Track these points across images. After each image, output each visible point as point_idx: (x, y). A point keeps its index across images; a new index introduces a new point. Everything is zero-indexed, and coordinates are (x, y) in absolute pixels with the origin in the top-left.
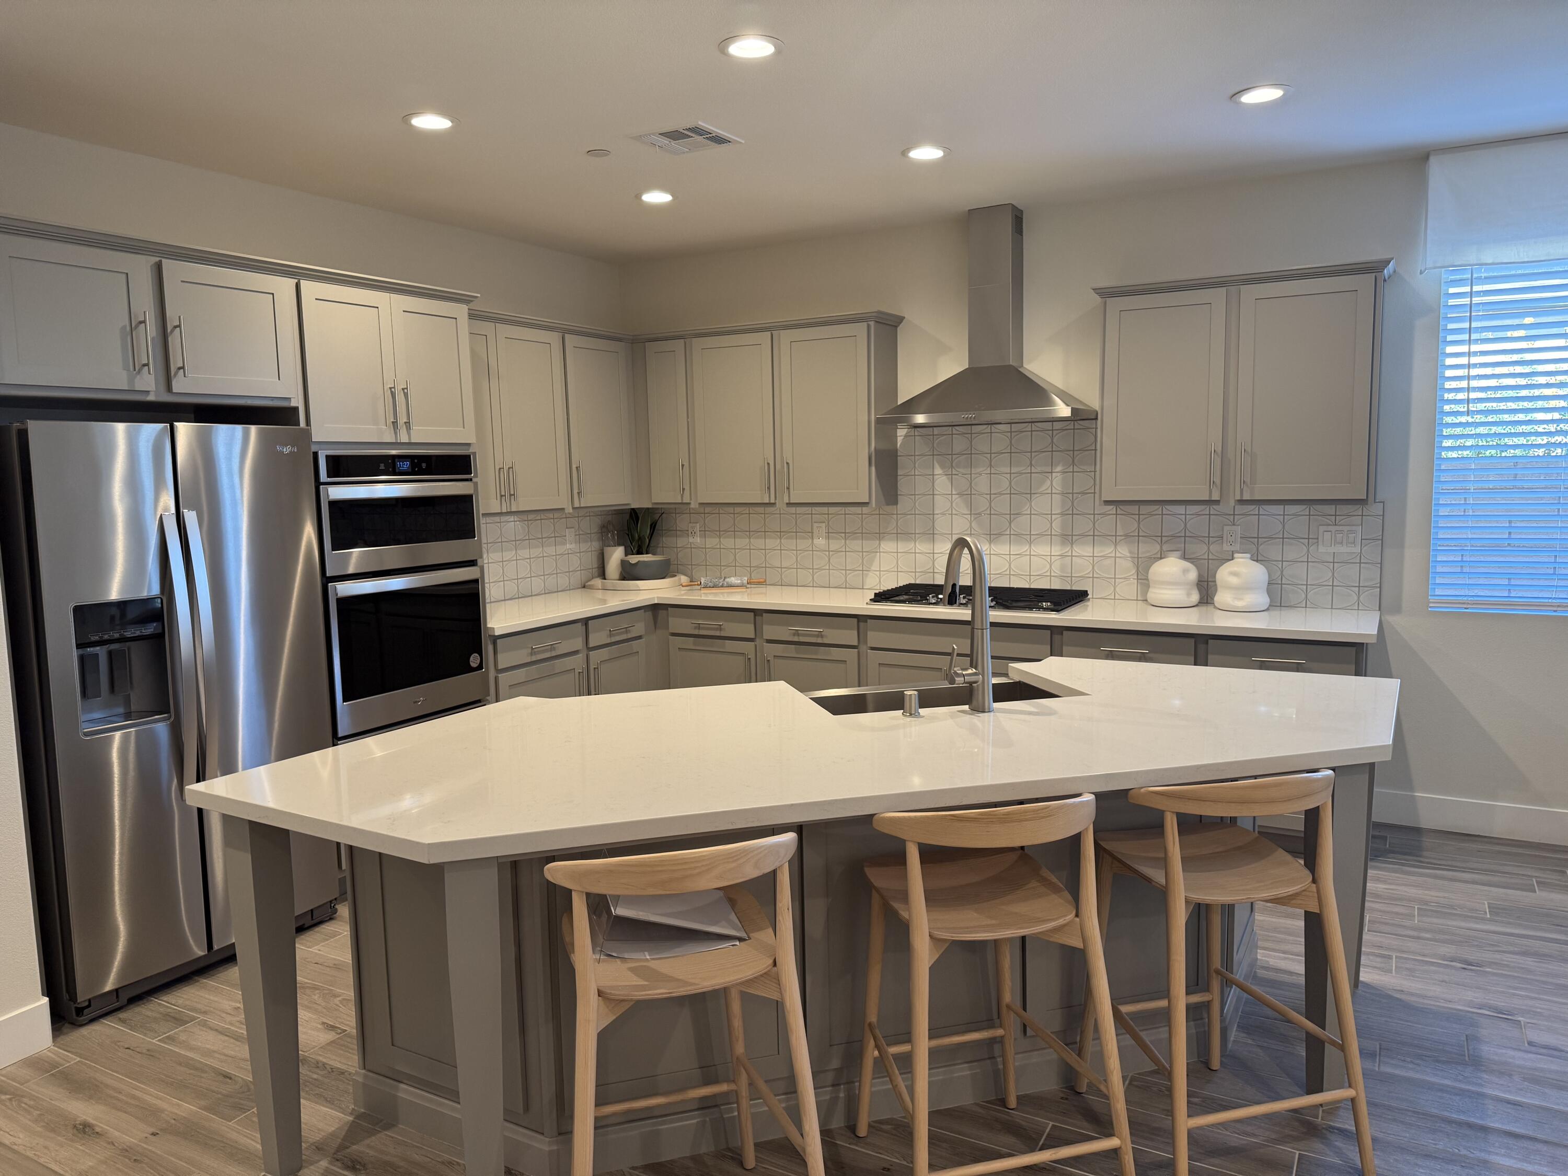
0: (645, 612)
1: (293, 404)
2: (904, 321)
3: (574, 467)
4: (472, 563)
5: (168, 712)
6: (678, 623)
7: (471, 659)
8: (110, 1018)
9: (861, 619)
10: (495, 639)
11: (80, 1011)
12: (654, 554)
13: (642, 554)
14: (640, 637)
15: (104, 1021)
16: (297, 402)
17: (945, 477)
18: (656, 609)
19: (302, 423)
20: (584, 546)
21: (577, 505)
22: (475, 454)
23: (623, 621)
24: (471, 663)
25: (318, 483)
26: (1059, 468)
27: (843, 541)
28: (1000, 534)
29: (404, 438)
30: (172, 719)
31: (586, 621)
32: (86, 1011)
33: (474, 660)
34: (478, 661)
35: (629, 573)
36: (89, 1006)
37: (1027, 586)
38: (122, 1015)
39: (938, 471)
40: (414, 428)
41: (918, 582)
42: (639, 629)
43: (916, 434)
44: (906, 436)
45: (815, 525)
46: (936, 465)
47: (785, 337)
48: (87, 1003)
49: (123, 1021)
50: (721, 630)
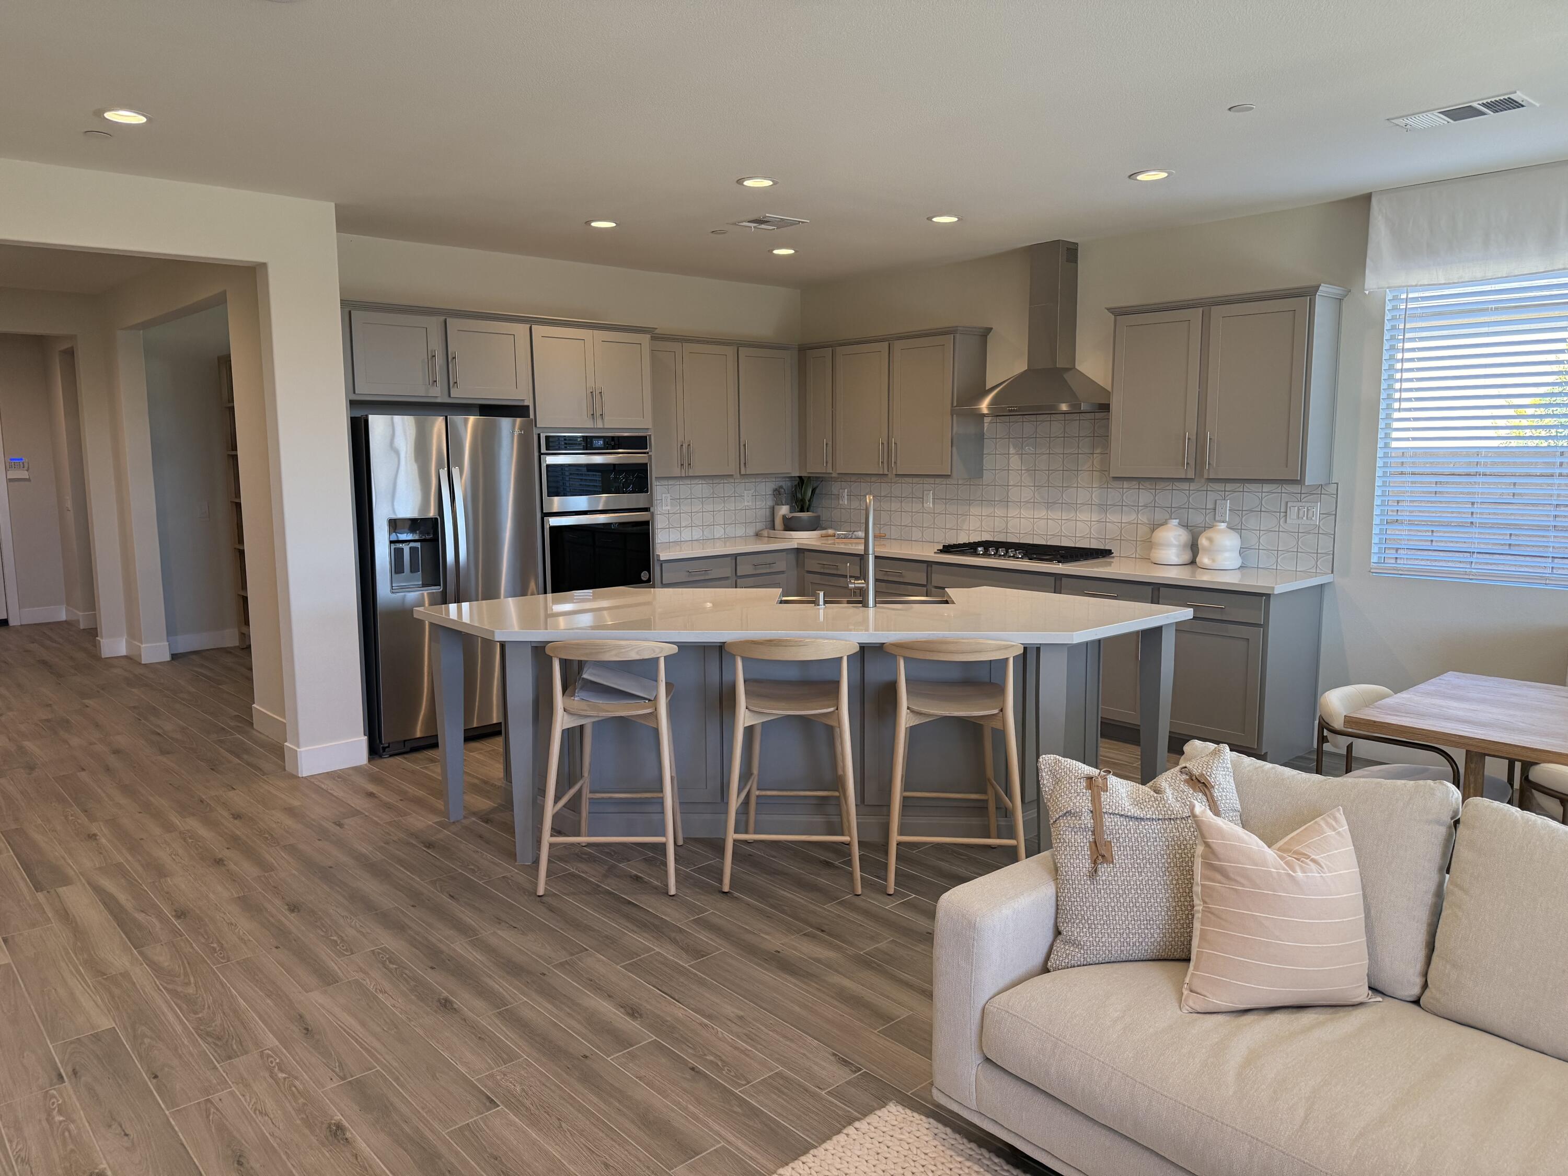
0: (787, 554)
1: (526, 403)
2: (992, 331)
3: (742, 444)
4: (646, 510)
5: (440, 585)
6: (812, 564)
7: (642, 574)
8: (400, 756)
9: (929, 564)
10: (662, 563)
11: (384, 749)
12: (813, 512)
13: (804, 512)
14: (783, 572)
15: (397, 757)
16: (528, 402)
17: (1016, 456)
18: (800, 552)
19: (532, 416)
20: (759, 504)
21: (743, 472)
22: (650, 436)
23: (769, 558)
24: (642, 578)
25: (540, 454)
26: (1098, 451)
27: (944, 506)
28: (1055, 503)
29: (600, 425)
30: (441, 590)
31: (735, 556)
32: (387, 749)
33: (644, 575)
34: (648, 577)
35: (790, 525)
36: (388, 747)
37: (1073, 545)
38: (406, 756)
39: (1012, 451)
40: (606, 418)
41: (995, 540)
42: (781, 565)
43: (998, 421)
44: (990, 423)
45: (925, 493)
46: (1011, 446)
47: (898, 345)
48: (387, 745)
49: (405, 758)
50: (837, 569)
